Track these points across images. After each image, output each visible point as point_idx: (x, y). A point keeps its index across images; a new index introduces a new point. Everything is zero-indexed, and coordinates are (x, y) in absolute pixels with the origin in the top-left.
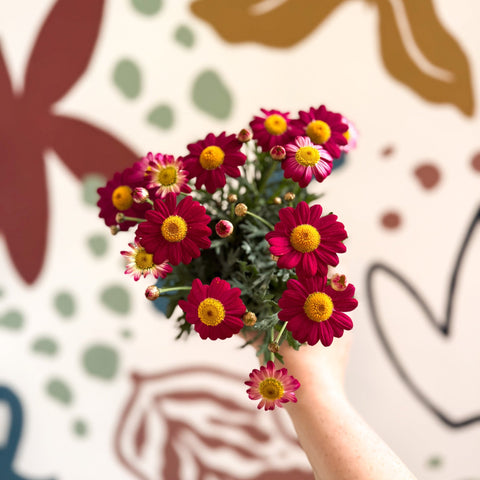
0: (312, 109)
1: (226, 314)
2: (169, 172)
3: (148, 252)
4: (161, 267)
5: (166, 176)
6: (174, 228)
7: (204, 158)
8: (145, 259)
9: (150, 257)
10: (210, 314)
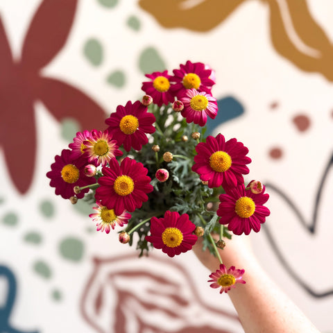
0: (181, 66)
1: (183, 235)
2: (101, 144)
3: (109, 209)
4: (122, 216)
5: (99, 148)
6: (124, 185)
7: (124, 127)
8: (109, 215)
9: (112, 212)
10: (172, 239)
